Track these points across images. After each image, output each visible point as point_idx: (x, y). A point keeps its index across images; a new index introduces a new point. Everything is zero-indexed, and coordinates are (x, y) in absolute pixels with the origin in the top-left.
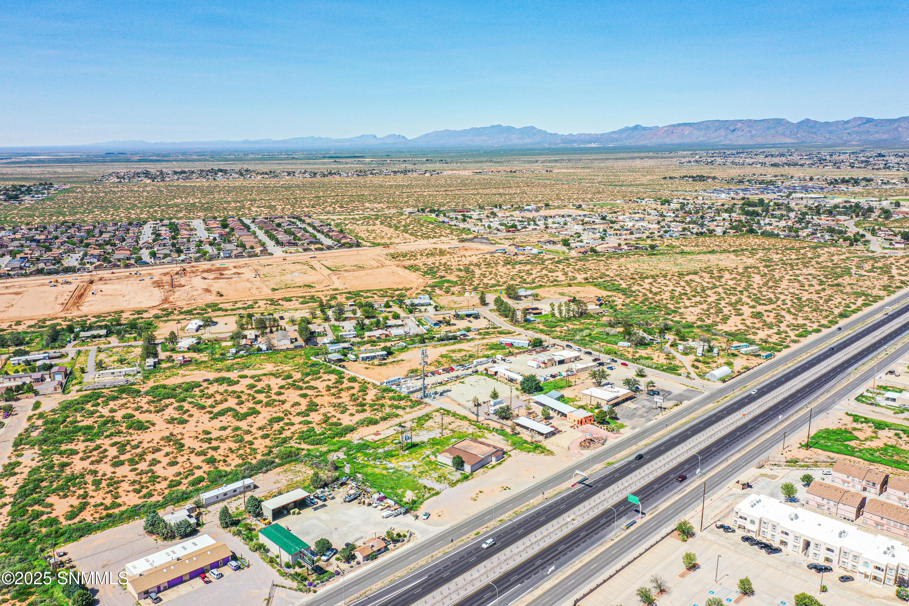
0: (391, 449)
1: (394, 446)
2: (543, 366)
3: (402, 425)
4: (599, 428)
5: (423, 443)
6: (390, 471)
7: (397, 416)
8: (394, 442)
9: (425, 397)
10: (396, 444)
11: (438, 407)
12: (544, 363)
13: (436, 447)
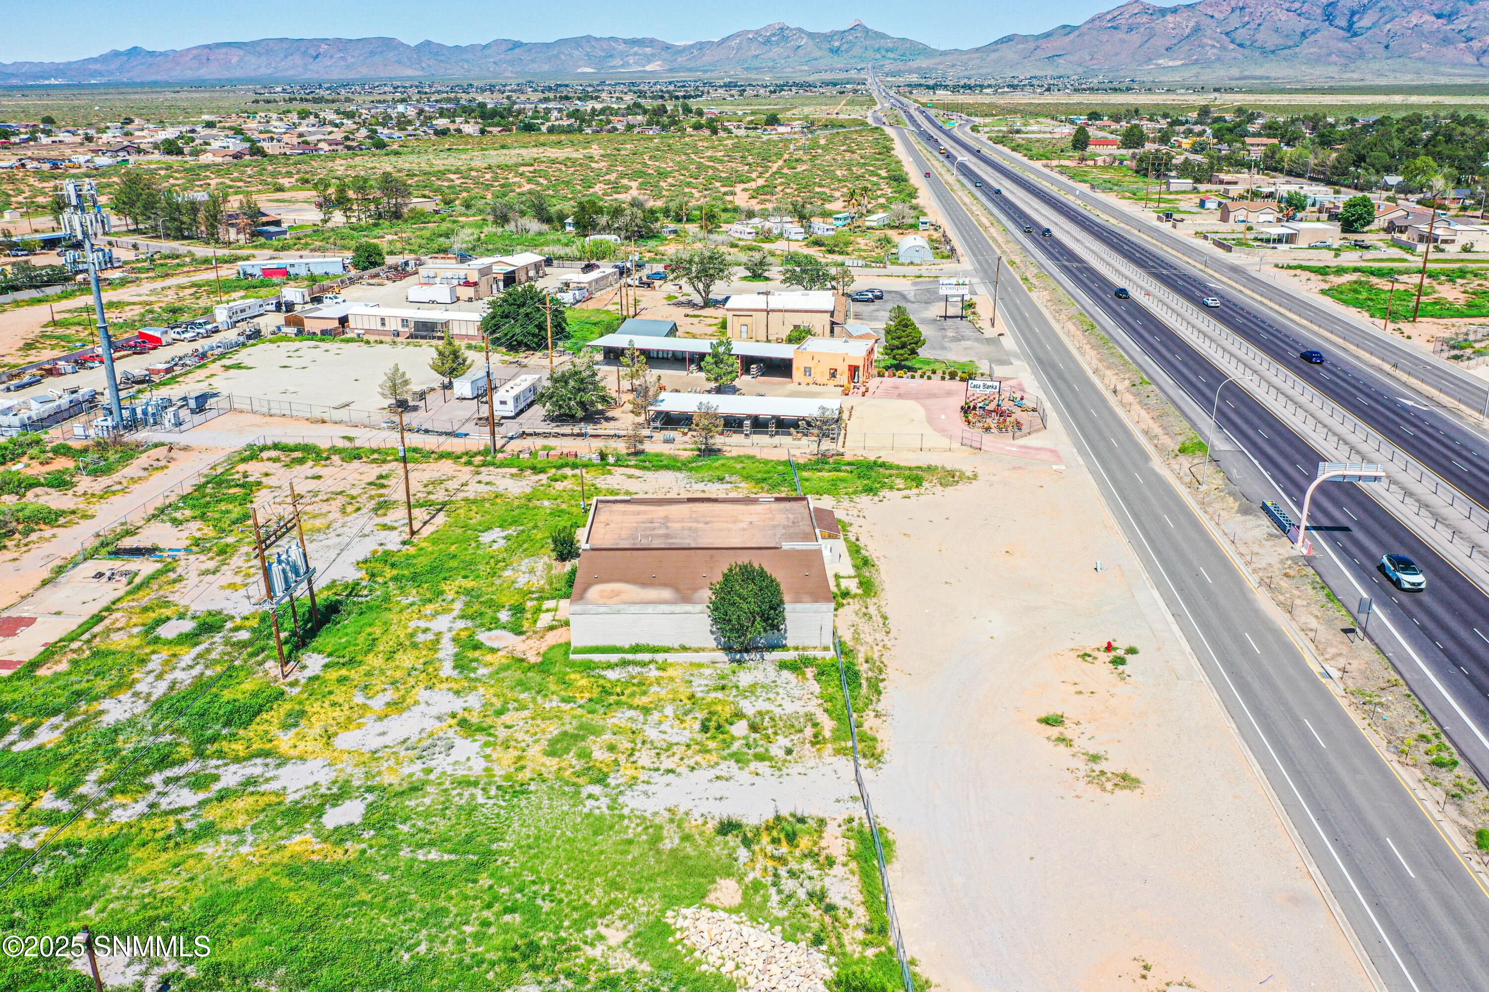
0: (184, 677)
1: (188, 655)
2: (470, 292)
3: (128, 543)
4: (918, 381)
5: (353, 589)
6: (333, 818)
7: (51, 518)
8: (167, 631)
9: (133, 424)
10: (190, 638)
11: (239, 442)
12: (467, 284)
13: (449, 589)
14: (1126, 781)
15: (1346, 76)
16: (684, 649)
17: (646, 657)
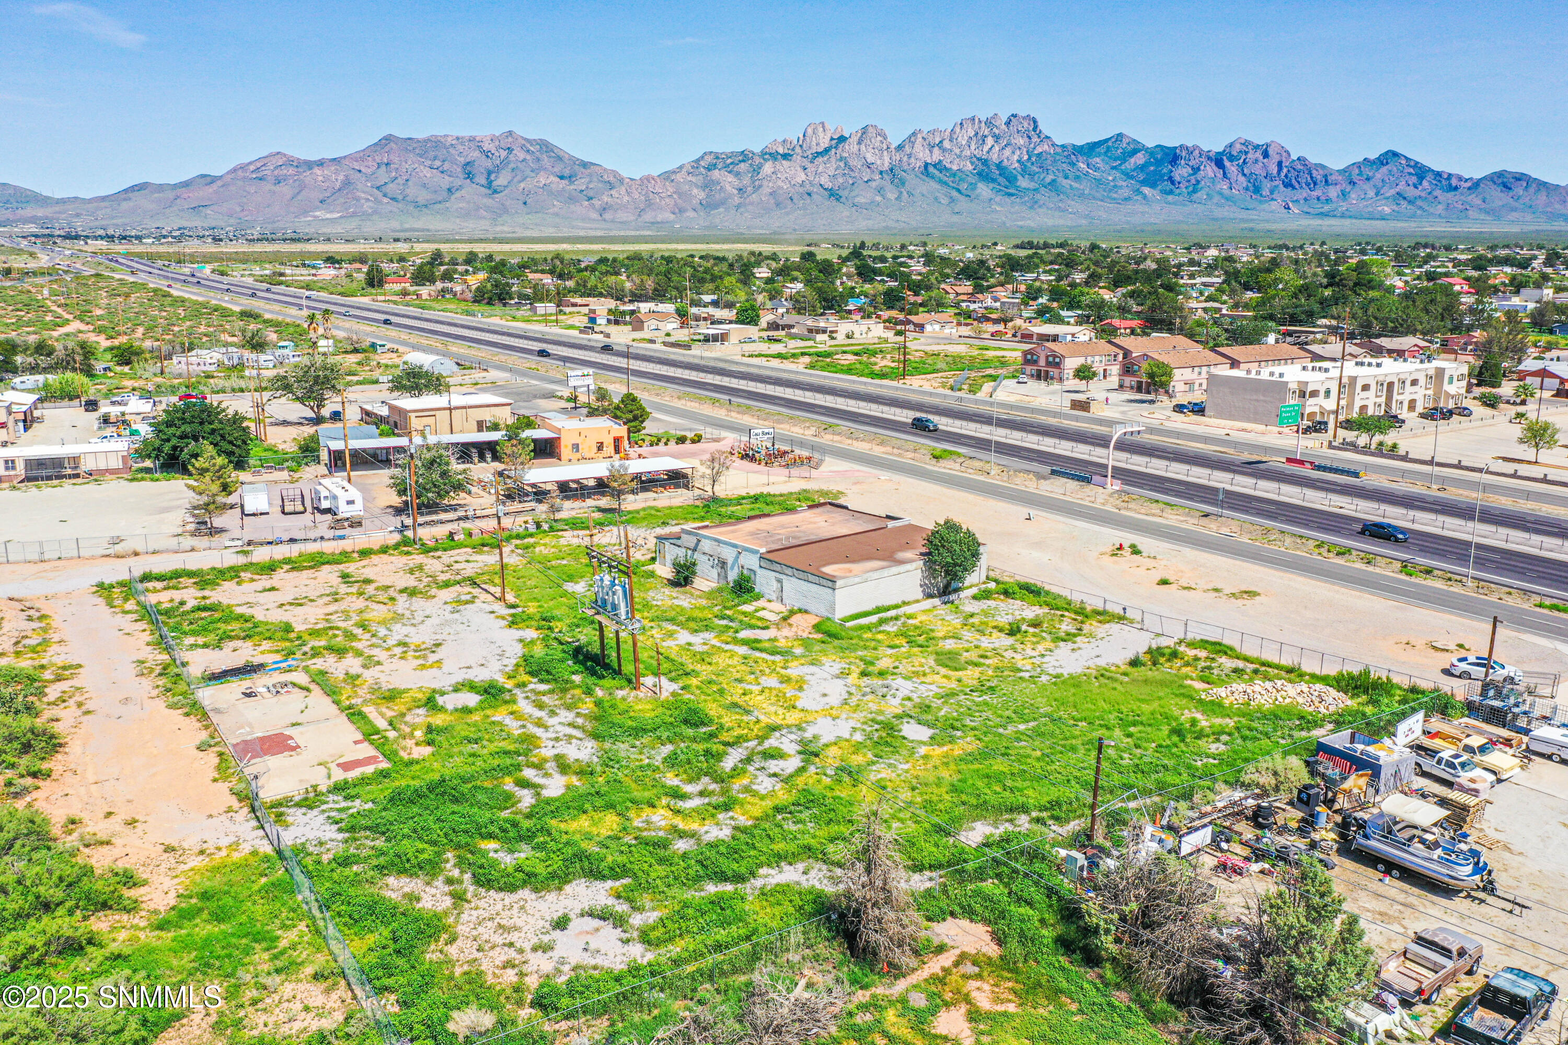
14: (1251, 594)
15: (498, 229)
16: (905, 603)
17: (892, 613)
